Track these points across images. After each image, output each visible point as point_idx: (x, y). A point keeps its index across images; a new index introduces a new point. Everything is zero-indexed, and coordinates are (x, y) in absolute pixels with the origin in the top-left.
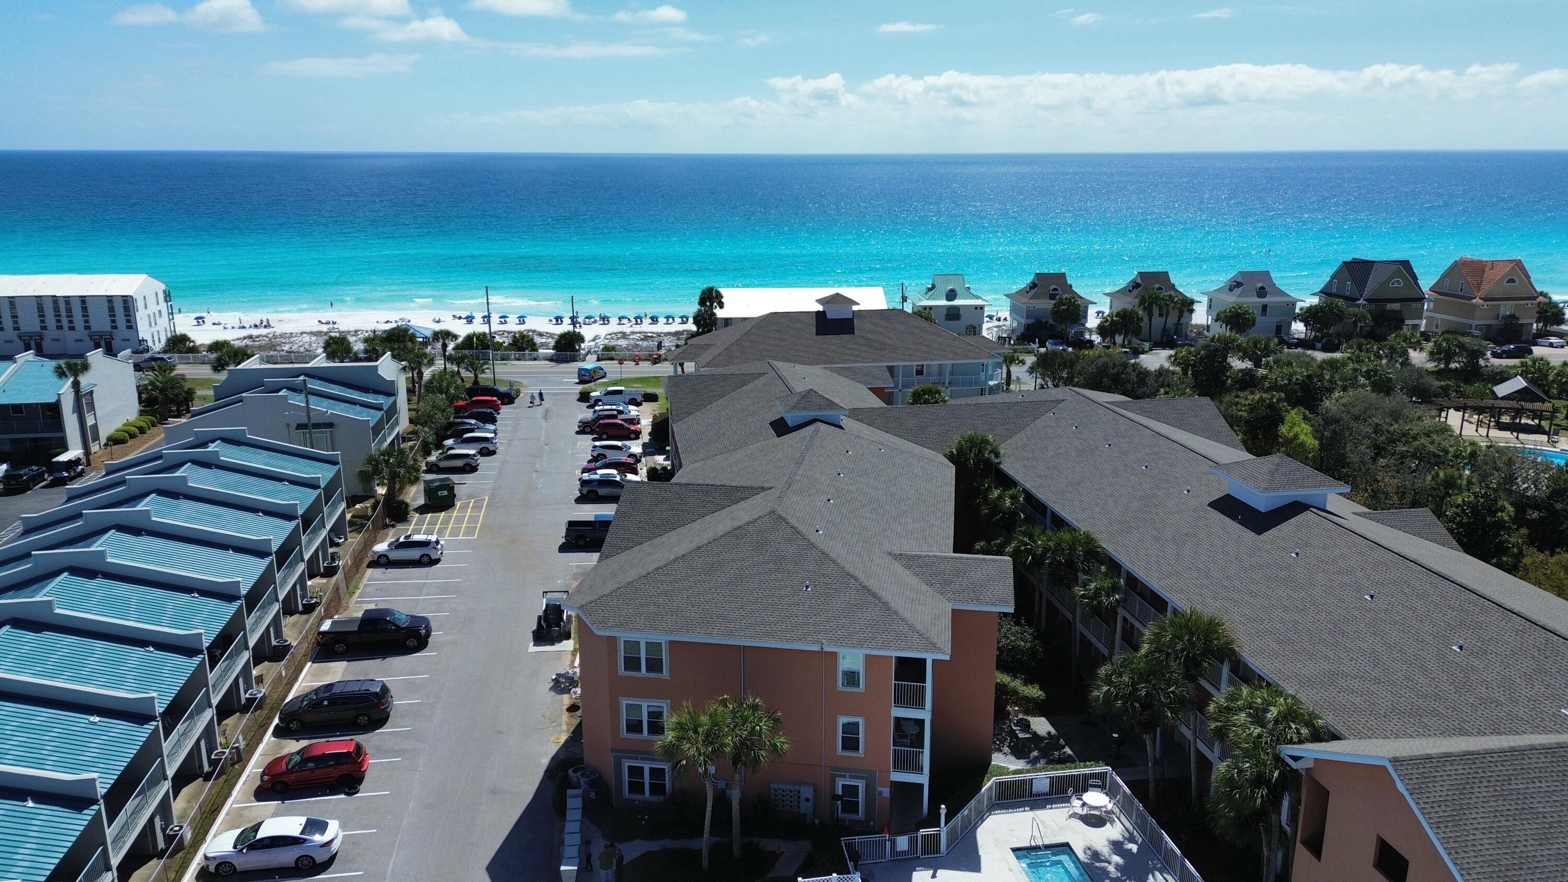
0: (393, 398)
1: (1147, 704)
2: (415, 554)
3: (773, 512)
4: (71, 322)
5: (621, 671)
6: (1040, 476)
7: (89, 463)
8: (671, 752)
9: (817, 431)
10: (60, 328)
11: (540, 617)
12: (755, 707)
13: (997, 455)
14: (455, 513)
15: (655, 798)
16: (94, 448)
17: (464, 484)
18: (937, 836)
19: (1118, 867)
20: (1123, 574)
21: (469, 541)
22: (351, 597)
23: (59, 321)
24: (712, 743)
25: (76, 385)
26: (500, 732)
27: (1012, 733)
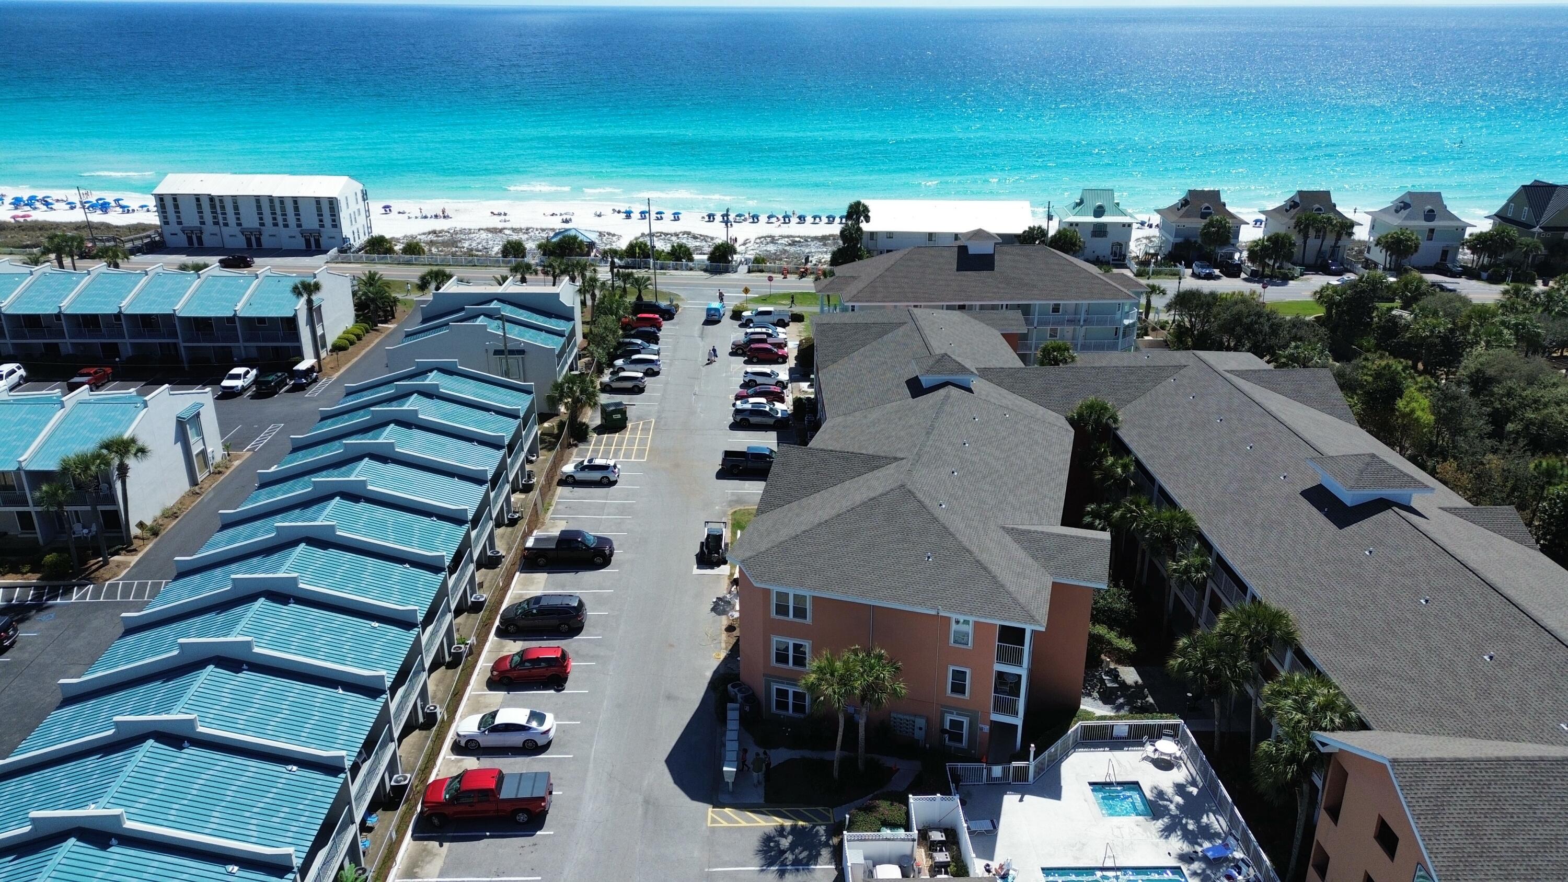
0: (572, 323)
1: (1215, 676)
2: (596, 476)
3: (903, 486)
4: (285, 220)
5: (773, 614)
6: (1152, 446)
7: (320, 370)
8: (812, 688)
9: (947, 397)
10: (276, 225)
11: (702, 543)
12: (880, 657)
13: (1116, 421)
14: (627, 434)
15: (797, 715)
16: (323, 354)
17: (635, 405)
18: (1026, 769)
19: (1178, 806)
20: (1214, 554)
21: (640, 463)
22: (546, 513)
23: (274, 219)
24: (845, 685)
25: (310, 302)
26: (672, 646)
27: (1102, 681)
